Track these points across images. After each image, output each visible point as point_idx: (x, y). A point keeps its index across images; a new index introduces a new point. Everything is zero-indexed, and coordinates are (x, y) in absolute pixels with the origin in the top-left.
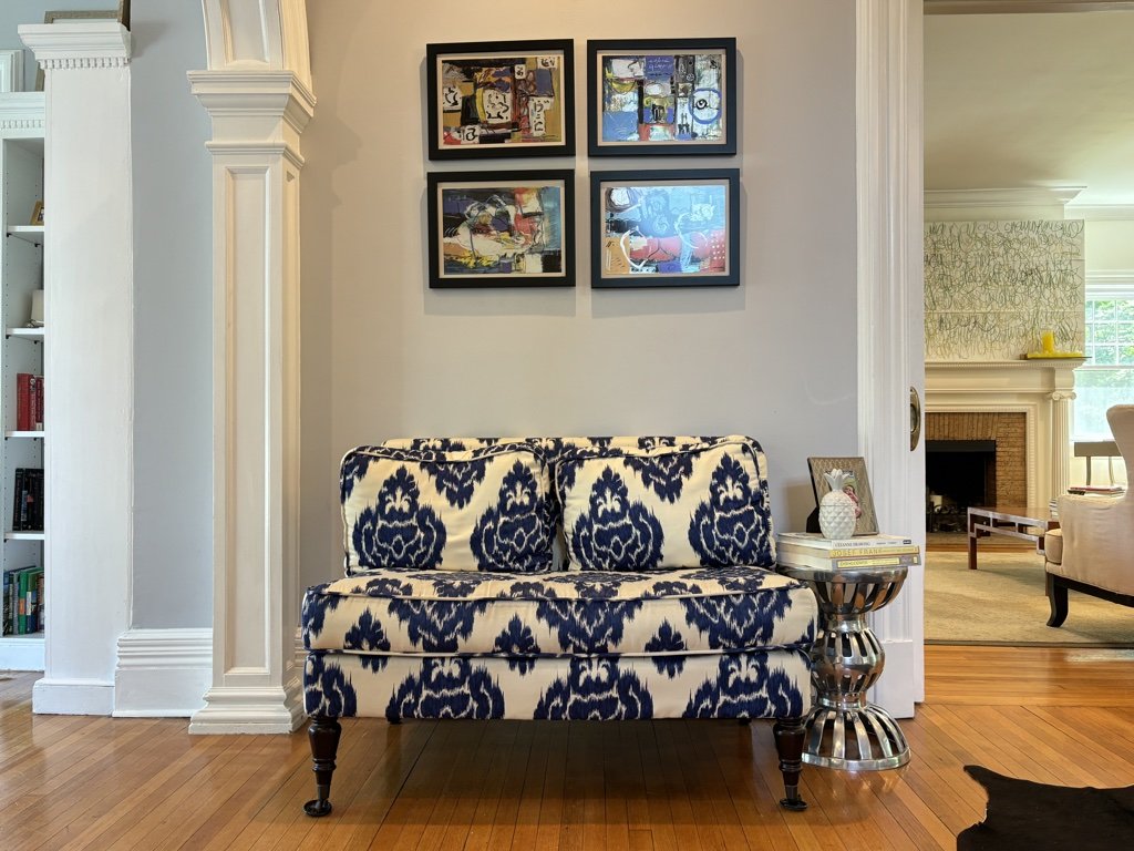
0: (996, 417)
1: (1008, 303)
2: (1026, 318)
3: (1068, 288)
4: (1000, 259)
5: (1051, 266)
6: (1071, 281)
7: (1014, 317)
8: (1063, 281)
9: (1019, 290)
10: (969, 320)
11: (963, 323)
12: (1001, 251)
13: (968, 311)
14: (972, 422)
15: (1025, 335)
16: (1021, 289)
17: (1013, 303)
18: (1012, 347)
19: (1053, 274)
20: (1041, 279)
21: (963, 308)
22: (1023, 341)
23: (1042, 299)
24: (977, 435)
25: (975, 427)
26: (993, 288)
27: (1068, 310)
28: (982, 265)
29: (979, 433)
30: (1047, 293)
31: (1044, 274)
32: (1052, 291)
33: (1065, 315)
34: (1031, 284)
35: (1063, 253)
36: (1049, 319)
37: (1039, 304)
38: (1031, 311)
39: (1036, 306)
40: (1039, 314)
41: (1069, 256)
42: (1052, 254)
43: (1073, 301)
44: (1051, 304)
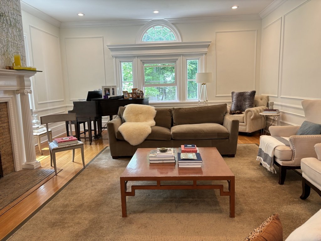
2: (4, 44)
3: (18, 30)
5: (10, 14)
6: (18, 26)
8: (15, 26)
15: (4, 54)
19: (11, 19)
20: (7, 20)
22: (4, 58)
23: (9, 34)
27: (19, 43)
30: (10, 30)
31: (8, 18)
32: (12, 30)
33: (18, 45)
34: (3, 23)
35: (14, 8)
36: (13, 47)
37: (8, 36)
38: (5, 39)
39: (7, 37)
40: (9, 42)
41: (16, 11)
42: (10, 7)
43: (20, 39)
44: (13, 38)
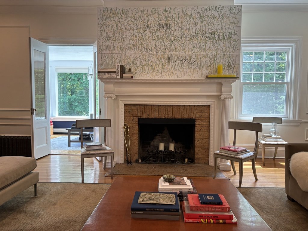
0: (196, 107)
1: (202, 49)
2: (211, 57)
3: (232, 41)
4: (199, 26)
5: (224, 30)
6: (234, 38)
7: (205, 56)
8: (230, 38)
9: (208, 43)
10: (182, 58)
11: (180, 60)
12: (199, 22)
13: (182, 53)
14: (184, 109)
15: (210, 66)
16: (209, 42)
17: (204, 49)
18: (204, 72)
19: (225, 34)
20: (219, 36)
21: (180, 51)
22: (209, 69)
23: (219, 47)
24: (186, 116)
25: (185, 112)
26: (195, 41)
27: (232, 53)
28: (189, 29)
29: (187, 115)
30: (222, 44)
31: (220, 34)
32: (224, 43)
33: (230, 55)
34: (214, 40)
35: (230, 23)
36: (222, 58)
37: (218, 50)
38: (213, 53)
39: (216, 51)
40: (217, 55)
41: (233, 24)
42: (225, 24)
43: (234, 48)
44: (223, 50)
